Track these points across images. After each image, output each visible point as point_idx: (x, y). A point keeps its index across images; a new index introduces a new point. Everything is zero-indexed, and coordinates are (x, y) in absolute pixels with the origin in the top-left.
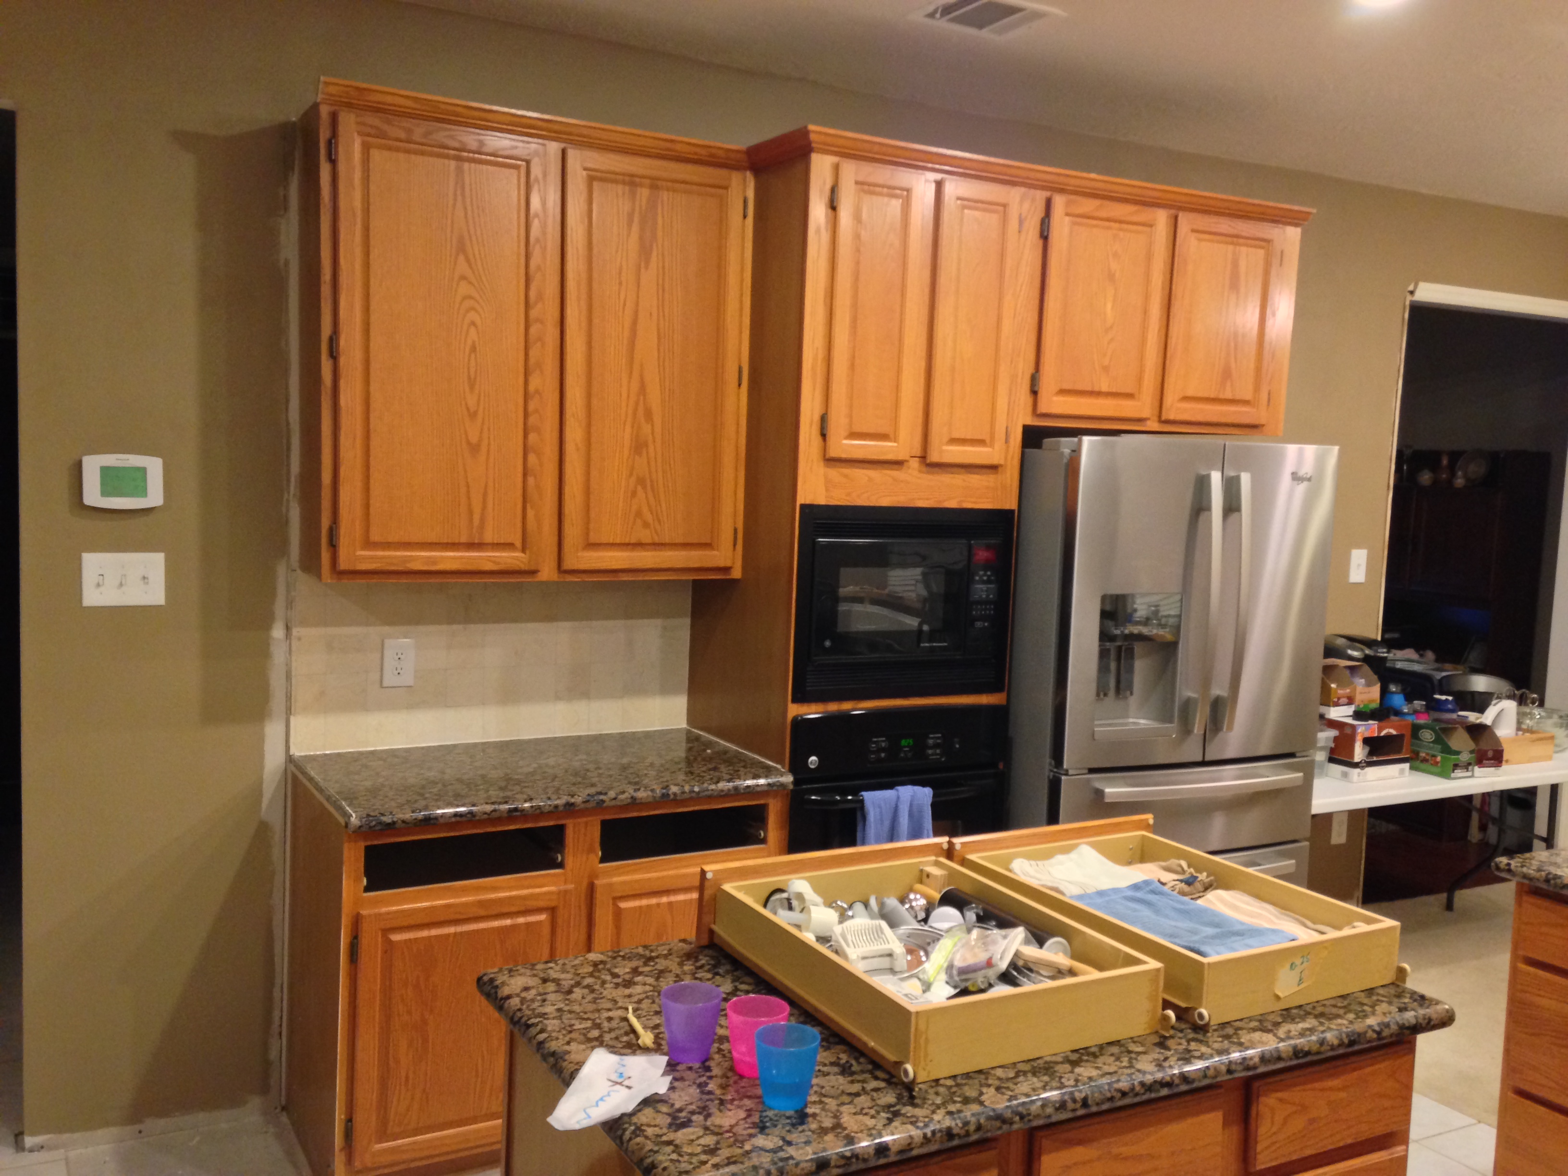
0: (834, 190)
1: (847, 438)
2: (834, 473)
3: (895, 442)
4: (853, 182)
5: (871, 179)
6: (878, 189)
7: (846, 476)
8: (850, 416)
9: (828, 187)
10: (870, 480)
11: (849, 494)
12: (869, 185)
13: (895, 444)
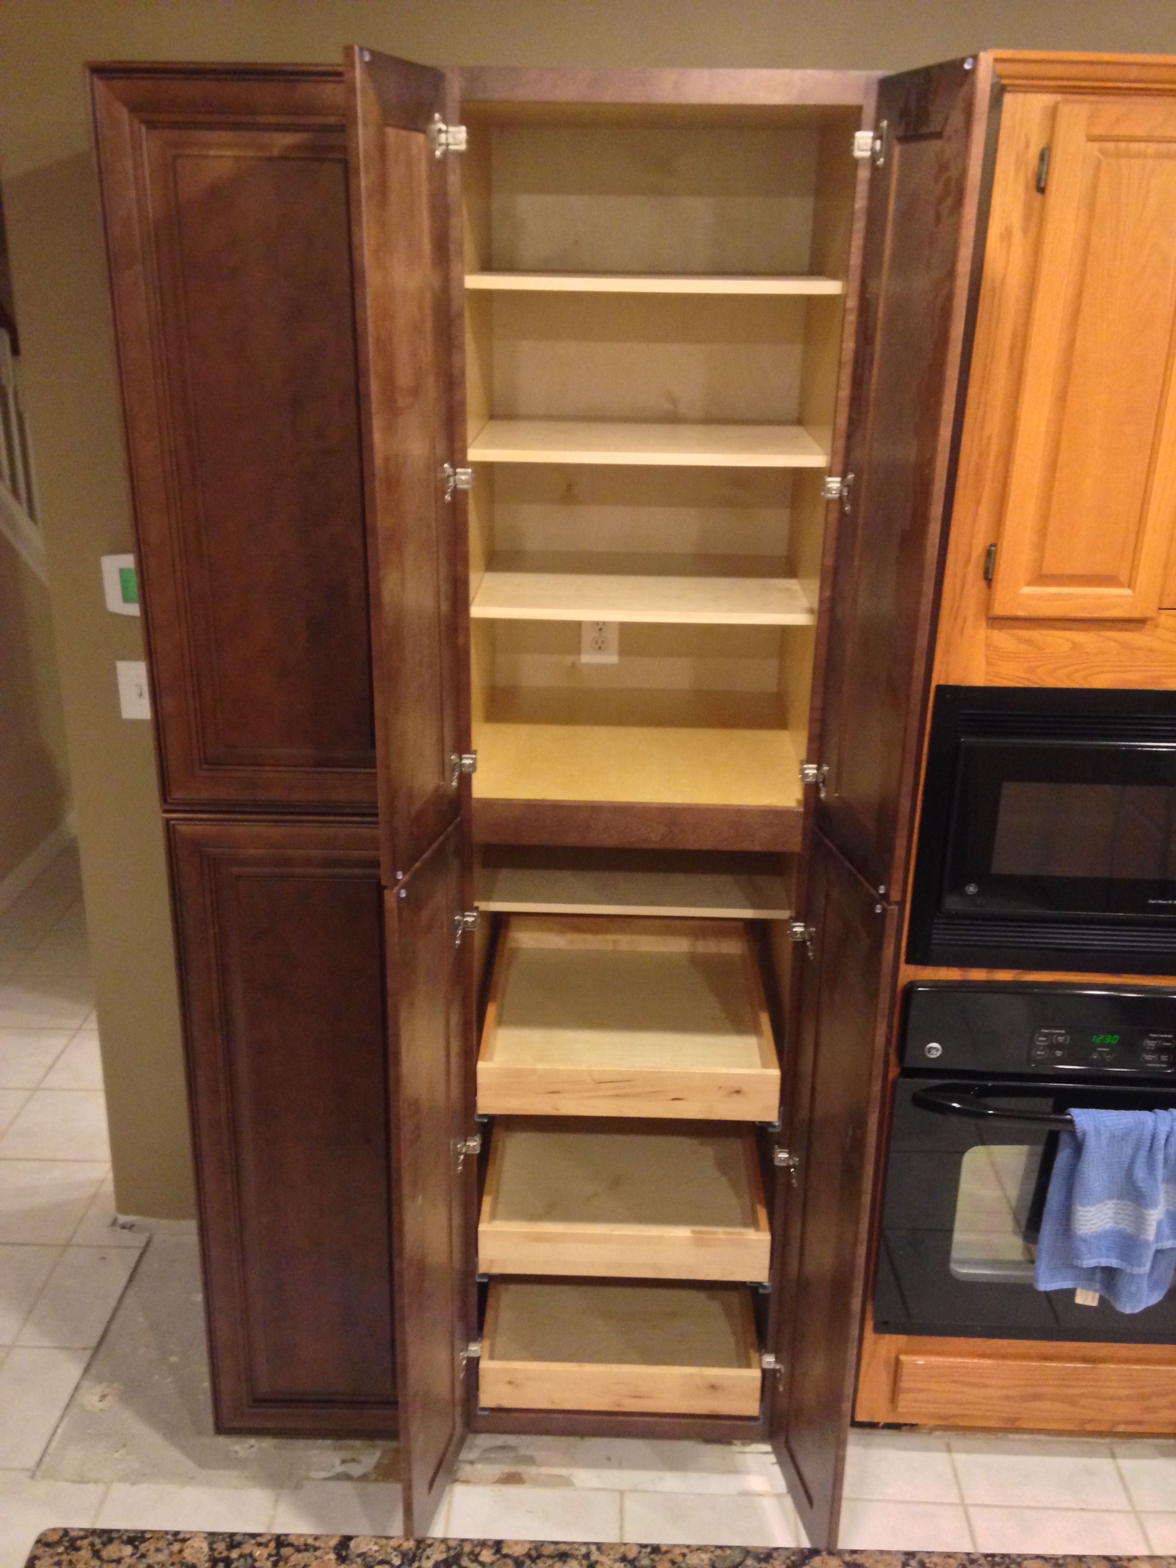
0: (1045, 156)
1: (1030, 584)
2: (1003, 638)
3: (1130, 586)
4: (1085, 139)
5: (1122, 130)
6: (1135, 147)
7: (1027, 642)
8: (1040, 549)
9: (1034, 152)
10: (1075, 646)
11: (1030, 670)
12: (1117, 140)
13: (1127, 592)
